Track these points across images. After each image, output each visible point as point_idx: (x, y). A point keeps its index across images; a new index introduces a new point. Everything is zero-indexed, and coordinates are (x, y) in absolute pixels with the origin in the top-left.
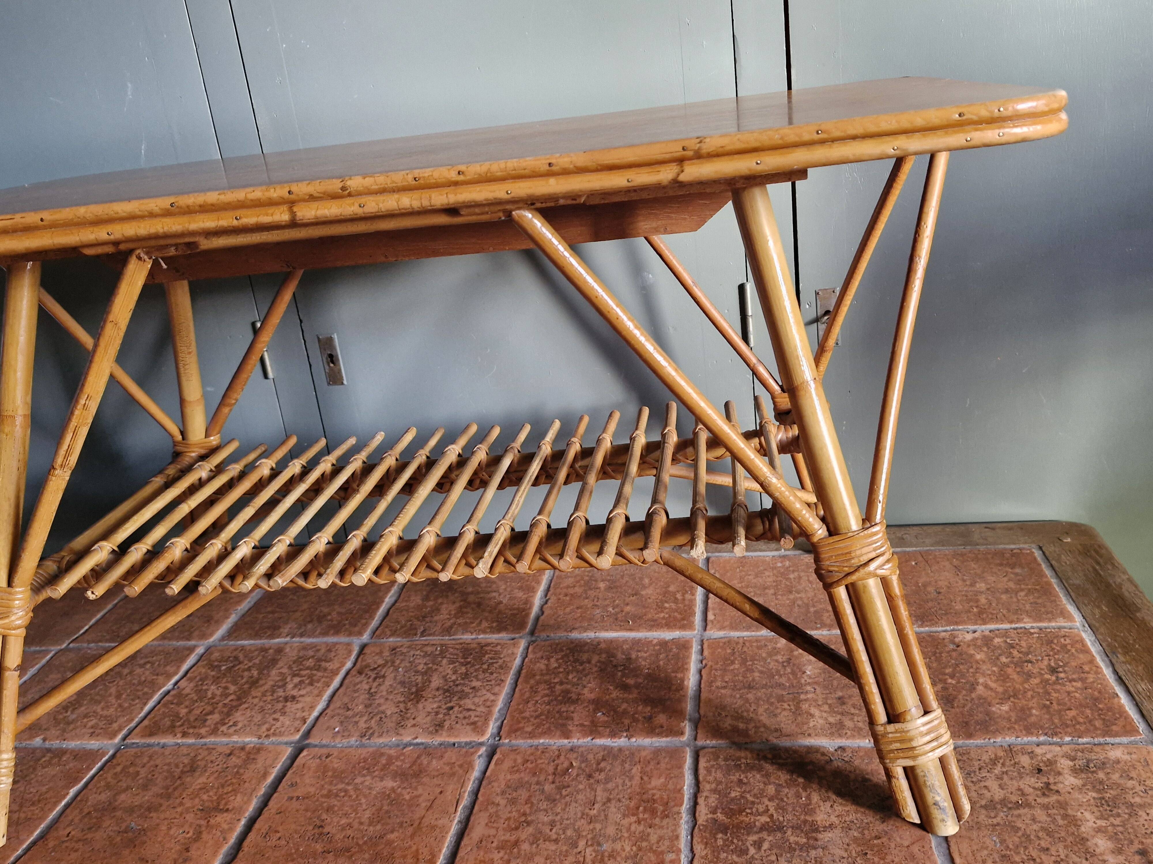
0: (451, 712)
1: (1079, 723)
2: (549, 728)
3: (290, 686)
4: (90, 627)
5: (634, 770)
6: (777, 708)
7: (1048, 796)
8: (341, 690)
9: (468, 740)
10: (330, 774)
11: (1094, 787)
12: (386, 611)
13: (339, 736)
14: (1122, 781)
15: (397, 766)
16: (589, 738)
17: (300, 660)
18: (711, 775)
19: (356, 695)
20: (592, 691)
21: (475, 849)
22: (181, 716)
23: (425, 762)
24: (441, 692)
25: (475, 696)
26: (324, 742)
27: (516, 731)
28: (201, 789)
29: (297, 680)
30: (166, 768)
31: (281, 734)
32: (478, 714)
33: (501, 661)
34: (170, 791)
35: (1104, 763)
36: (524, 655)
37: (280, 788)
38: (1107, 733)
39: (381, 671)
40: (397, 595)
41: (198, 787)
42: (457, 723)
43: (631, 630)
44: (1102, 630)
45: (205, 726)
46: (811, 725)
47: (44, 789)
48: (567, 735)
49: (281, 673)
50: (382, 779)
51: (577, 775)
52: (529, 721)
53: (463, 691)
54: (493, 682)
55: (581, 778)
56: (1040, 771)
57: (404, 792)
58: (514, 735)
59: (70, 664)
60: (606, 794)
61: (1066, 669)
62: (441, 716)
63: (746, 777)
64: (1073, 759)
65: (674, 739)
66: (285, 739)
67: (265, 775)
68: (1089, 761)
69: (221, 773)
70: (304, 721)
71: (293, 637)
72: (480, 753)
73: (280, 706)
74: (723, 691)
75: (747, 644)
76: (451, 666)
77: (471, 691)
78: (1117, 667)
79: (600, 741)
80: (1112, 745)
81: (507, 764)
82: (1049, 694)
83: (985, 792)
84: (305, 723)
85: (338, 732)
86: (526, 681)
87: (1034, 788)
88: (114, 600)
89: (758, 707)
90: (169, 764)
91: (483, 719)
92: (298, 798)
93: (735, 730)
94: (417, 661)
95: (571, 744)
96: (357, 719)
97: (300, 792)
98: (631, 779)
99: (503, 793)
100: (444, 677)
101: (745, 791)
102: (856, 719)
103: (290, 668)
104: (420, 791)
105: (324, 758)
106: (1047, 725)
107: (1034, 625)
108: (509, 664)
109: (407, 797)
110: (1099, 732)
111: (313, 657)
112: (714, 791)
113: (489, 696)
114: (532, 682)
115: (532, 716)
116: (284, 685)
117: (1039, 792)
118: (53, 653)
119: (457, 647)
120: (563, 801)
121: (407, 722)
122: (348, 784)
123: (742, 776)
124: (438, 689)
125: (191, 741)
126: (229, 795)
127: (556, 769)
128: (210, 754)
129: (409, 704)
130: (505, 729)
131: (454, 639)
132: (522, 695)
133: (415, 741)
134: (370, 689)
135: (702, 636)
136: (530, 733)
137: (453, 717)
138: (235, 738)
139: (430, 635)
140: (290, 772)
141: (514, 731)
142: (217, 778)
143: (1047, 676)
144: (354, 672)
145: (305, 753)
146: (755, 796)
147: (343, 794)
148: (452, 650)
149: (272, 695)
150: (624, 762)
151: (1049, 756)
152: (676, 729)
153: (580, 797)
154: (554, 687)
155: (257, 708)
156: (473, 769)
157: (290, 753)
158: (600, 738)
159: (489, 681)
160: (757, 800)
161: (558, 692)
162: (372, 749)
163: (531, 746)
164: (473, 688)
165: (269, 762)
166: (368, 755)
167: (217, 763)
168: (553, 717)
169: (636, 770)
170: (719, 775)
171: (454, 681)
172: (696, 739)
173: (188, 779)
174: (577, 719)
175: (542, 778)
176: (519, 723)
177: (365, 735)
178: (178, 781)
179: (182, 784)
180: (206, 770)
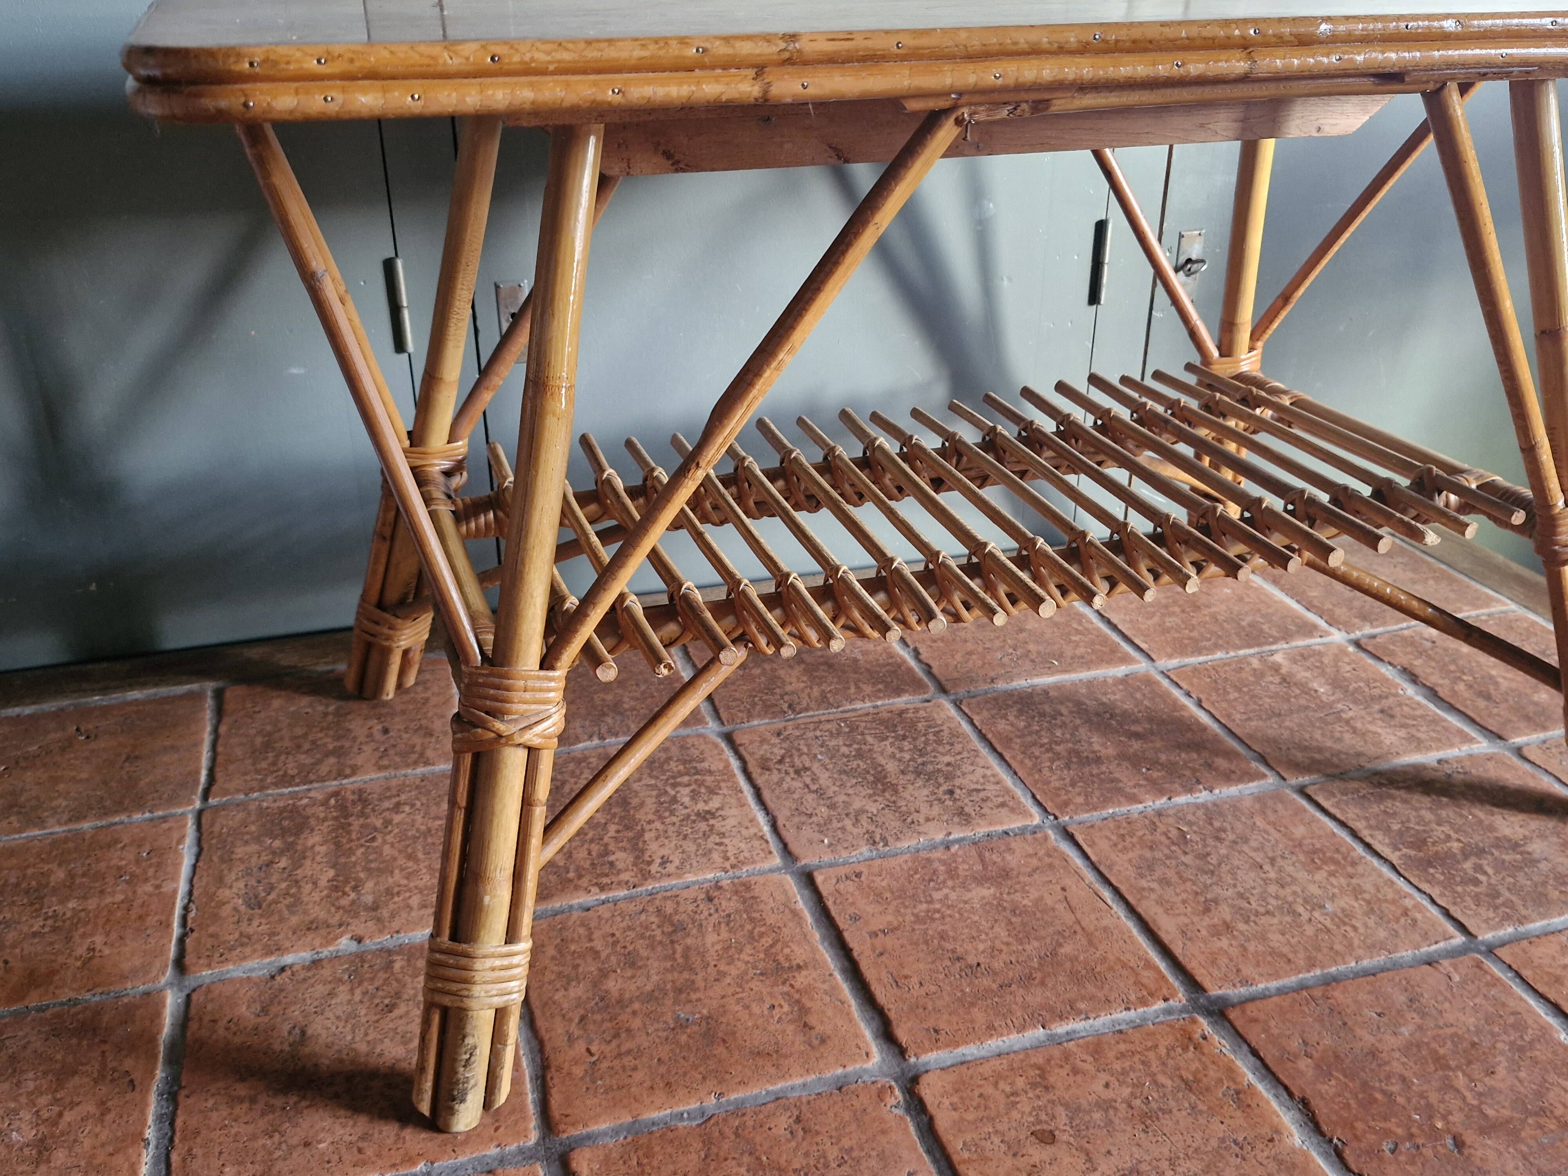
0: (957, 796)
2: (1104, 795)
3: (686, 800)
4: (211, 771)
5: (1258, 823)
6: (1332, 732)
8: (767, 795)
9: (1019, 824)
10: (888, 895)
13: (839, 848)
15: (966, 870)
16: (1165, 799)
17: (654, 766)
18: (1347, 813)
19: (796, 796)
20: (1103, 746)
21: (1189, 943)
23: (997, 859)
24: (912, 775)
25: (964, 774)
26: (827, 859)
27: (1066, 804)
28: (726, 949)
29: (685, 791)
30: (631, 934)
31: (752, 861)
32: (994, 793)
33: (944, 728)
34: (680, 961)
36: (966, 718)
37: (841, 926)
39: (793, 762)
41: (718, 947)
42: (981, 807)
43: (1066, 671)
45: (620, 871)
46: (1388, 743)
48: (1134, 799)
49: (645, 786)
50: (967, 889)
51: (1204, 840)
52: (1068, 791)
53: (940, 770)
54: (966, 754)
55: (1212, 842)
57: (1016, 898)
58: (1068, 810)
60: (1261, 855)
62: (949, 803)
63: (1388, 808)
65: (1261, 782)
66: (765, 866)
67: (795, 914)
69: (727, 923)
70: (762, 839)
72: (1053, 837)
73: (703, 827)
74: (1253, 723)
75: (1219, 670)
76: (887, 743)
77: (950, 768)
79: (1181, 800)
81: (1103, 843)
84: (767, 842)
85: (831, 843)
86: (1009, 748)
88: (203, 728)
89: (1311, 734)
90: (629, 928)
91: (1006, 798)
92: (883, 932)
93: (1314, 761)
94: (830, 743)
95: (1150, 808)
96: (836, 824)
97: (876, 924)
98: (1267, 833)
99: (1141, 875)
100: (893, 757)
101: (1403, 822)
102: (1422, 729)
103: (651, 777)
104: (1034, 893)
105: (856, 879)
108: (961, 731)
109: (1025, 902)
111: (669, 758)
112: (1371, 828)
113: (981, 770)
114: (1016, 747)
115: (1065, 785)
116: (675, 801)
118: (190, 816)
119: (863, 719)
120: (1223, 870)
121: (913, 817)
122: (931, 902)
123: (1382, 807)
124: (904, 773)
125: (622, 893)
126: (777, 948)
127: (1169, 837)
128: (677, 904)
129: (887, 794)
130: (1049, 806)
131: (847, 711)
132: (1022, 762)
133: (951, 837)
134: (807, 786)
135: (1156, 668)
136: (1086, 804)
137: (967, 801)
138: (690, 878)
139: (806, 710)
140: (829, 902)
141: (1063, 806)
142: (731, 932)
144: (754, 769)
145: (818, 878)
146: (1418, 824)
148: (862, 724)
149: (673, 814)
150: (1235, 816)
152: (1251, 772)
153: (1235, 862)
154: (1052, 749)
155: (671, 834)
156: (1067, 856)
157: (796, 881)
158: (1177, 796)
159: (959, 753)
160: (1427, 828)
161: (1064, 754)
162: (906, 857)
163: (1106, 819)
164: (948, 764)
165: (780, 897)
166: (910, 864)
167: (706, 913)
168: (1093, 782)
169: (1259, 822)
170: (1357, 811)
171: (912, 759)
172: (1284, 779)
173: (689, 941)
174: (1125, 780)
175: (1166, 851)
176: (1058, 795)
177: (875, 842)
178: (677, 946)
179: (688, 948)
180: (701, 925)
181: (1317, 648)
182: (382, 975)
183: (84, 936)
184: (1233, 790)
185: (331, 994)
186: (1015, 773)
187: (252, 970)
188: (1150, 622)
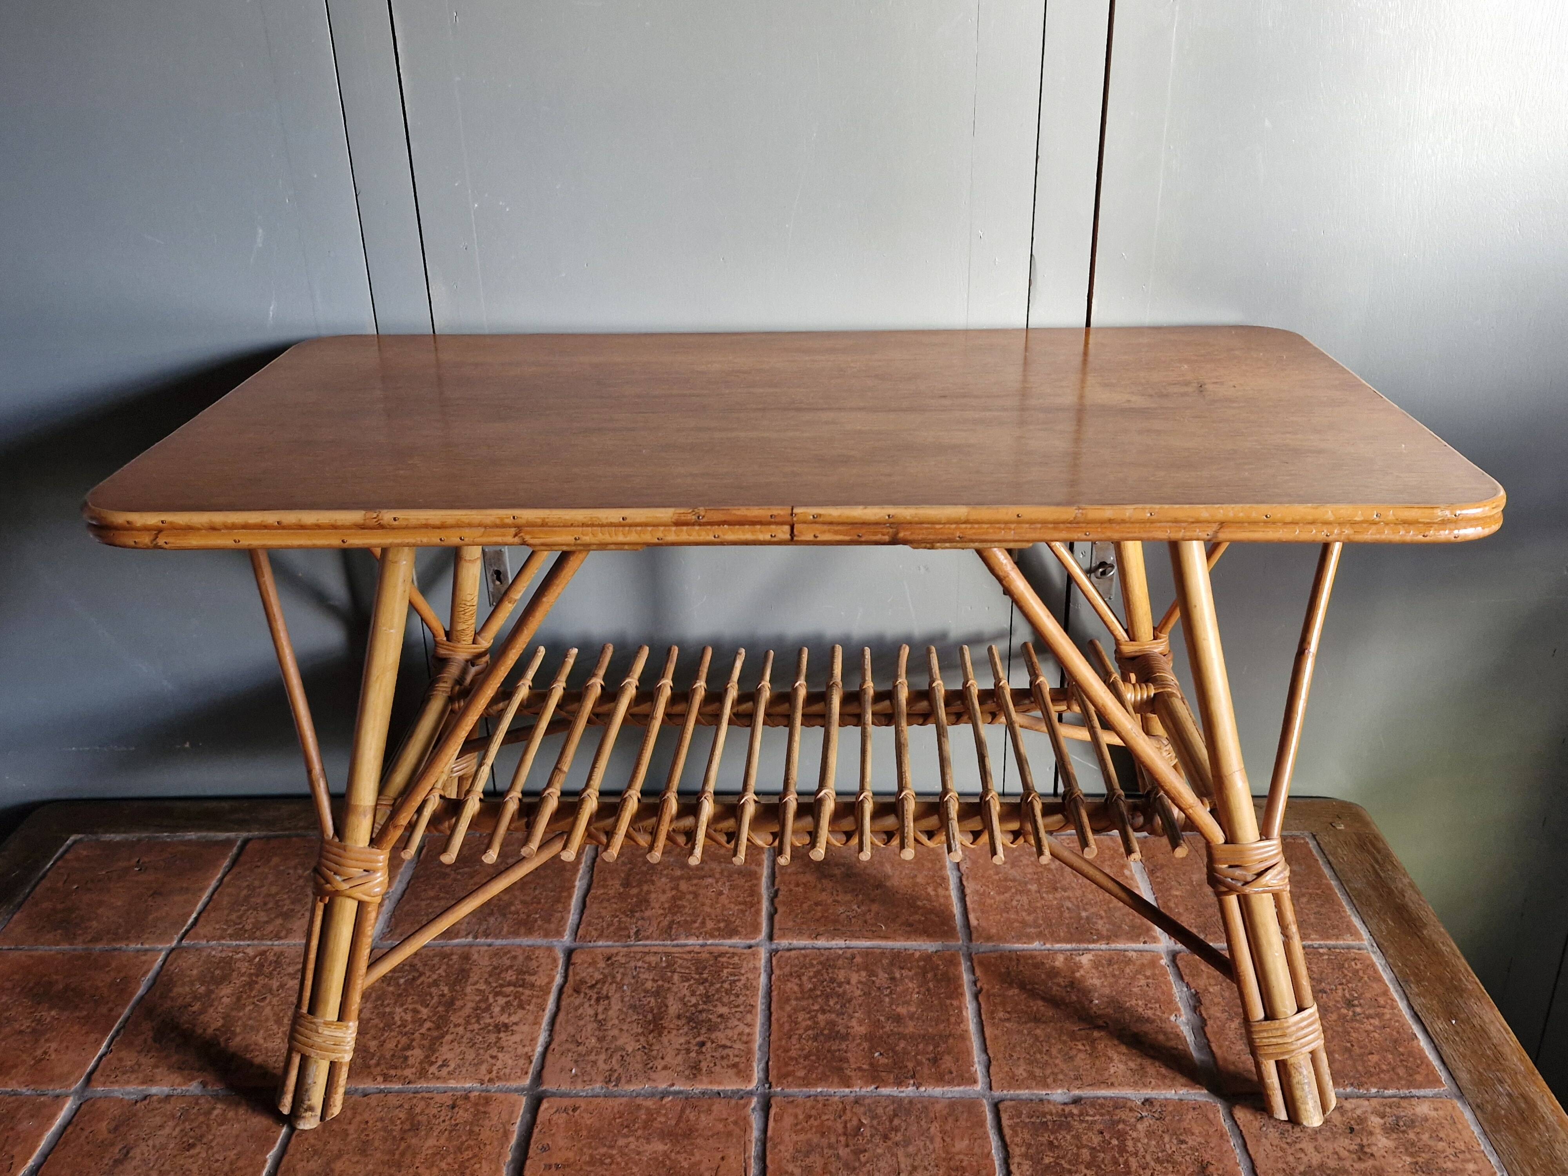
0: (704, 1050)
1: (1383, 1071)
2: (824, 1073)
3: (497, 1010)
4: (199, 914)
5: (932, 1130)
6: (1071, 1049)
7: (1364, 1161)
8: (561, 1016)
9: (734, 1088)
10: (584, 1133)
11: (1406, 1149)
12: (580, 900)
13: (580, 1080)
14: (1432, 1143)
15: (661, 1123)
16: (873, 1087)
17: (496, 972)
18: (1017, 1136)
19: (582, 1023)
20: (861, 1022)
22: (372, 1050)
23: (692, 1117)
24: (684, 1021)
25: (726, 1028)
26: (563, 1088)
27: (786, 1075)
28: (434, 1155)
29: (502, 1001)
30: (379, 1125)
31: (507, 1078)
32: (736, 1052)
33: (743, 978)
34: (396, 1157)
35: (1413, 1121)
36: (769, 970)
37: (531, 1153)
38: (1411, 1084)
39: (601, 988)
40: (587, 877)
41: (430, 1152)
42: (715, 1064)
43: (886, 938)
44: (1391, 951)
45: (407, 1066)
46: (1112, 1071)
47: (232, 1154)
48: (846, 1082)
49: (477, 990)
50: (648, 1141)
51: (872, 1136)
52: (798, 1063)
53: (710, 1020)
54: (741, 1008)
55: (877, 1139)
56: (1352, 1130)
57: (681, 1158)
58: (785, 1081)
59: (195, 972)
60: (909, 1161)
61: (1362, 1001)
62: (693, 1055)
63: (1057, 1139)
64: (1383, 1116)
65: (968, 1088)
66: (514, 1085)
67: (506, 1134)
68: (1398, 1118)
69: (451, 1132)
70: (529, 1059)
71: (476, 937)
72: (753, 1105)
73: (492, 1038)
74: (1008, 1025)
75: (1022, 961)
76: (686, 984)
77: (719, 1020)
78: (1411, 998)
79: (885, 1091)
80: (1418, 1098)
81: (788, 1121)
82: (1349, 1033)
83: (1303, 1155)
84: (531, 1062)
85: (576, 1075)
86: (782, 1008)
87: (1349, 1151)
88: (217, 875)
89: (1050, 1047)
90: (381, 1119)
91: (743, 1060)
92: (557, 1166)
93: (1031, 1077)
94: (642, 976)
95: (853, 1094)
96: (592, 1057)
97: (557, 1158)
98: (932, 1141)
99: (794, 1159)
100: (682, 999)
101: (1058, 1157)
102: (1157, 1063)
103: (487, 982)
104: (697, 1157)
105: (571, 1113)
106: (1351, 1074)
107: (1322, 942)
108: (755, 984)
109: (685, 1165)
110: (1403, 1082)
111: (511, 967)
112: (1025, 1156)
113: (742, 1027)
114: (788, 1008)
115: (800, 1056)
116: (488, 1008)
117: (1354, 1156)
118: (163, 953)
119: (685, 956)
120: (864, 1169)
121: (656, 1063)
122: (611, 1147)
123: (1052, 1137)
124: (679, 1017)
125: (397, 1086)
126: (472, 1162)
127: (845, 1127)
128: (428, 1105)
129: (651, 1037)
130: (773, 1073)
131: (677, 946)
132: (781, 1026)
133: (672, 1089)
134: (596, 1015)
135: (968, 948)
136: (804, 1079)
137: (708, 1056)
138: (452, 1084)
139: (647, 938)
140: (536, 1131)
141: (783, 1077)
142: (449, 1139)
143: (1344, 1011)
144: (568, 990)
145: (545, 1105)
146: (1070, 1162)
147: (608, 1161)
148: (680, 961)
149: (478, 1022)
150: (918, 1118)
151: (1359, 1112)
152: (967, 1075)
153: (882, 1164)
154: (816, 1016)
155: (464, 1040)
156: (751, 1127)
157: (527, 1104)
158: (885, 1086)
159: (738, 1006)
160: (1074, 1168)
161: (822, 1024)
162: (624, 1100)
163: (810, 1096)
164: (721, 1016)
165: (505, 1116)
166: (622, 1107)
167: (442, 1119)
168: (826, 1058)
169: (934, 1129)
170: (1027, 1136)
171: (695, 1005)
172: (991, 1089)
173: (414, 1141)
174: (852, 1060)
175: (833, 1140)
176: (787, 1064)
177: (610, 1080)
178: (403, 1143)
179: (409, 1147)
180: (431, 1128)
181: (1130, 954)
182: (201, 1119)
183: (47, 1041)
184: (938, 1091)
185: (161, 1127)
186: (770, 1035)
187: (129, 1093)
188: (1002, 897)
